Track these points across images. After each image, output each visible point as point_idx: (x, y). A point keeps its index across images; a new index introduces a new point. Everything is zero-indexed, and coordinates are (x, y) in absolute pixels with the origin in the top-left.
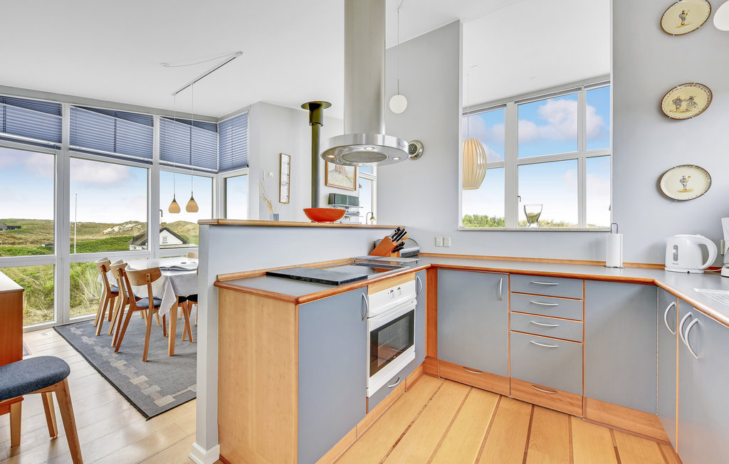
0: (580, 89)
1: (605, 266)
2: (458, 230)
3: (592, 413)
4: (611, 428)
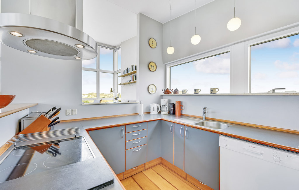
1: (139, 115)
2: (82, 105)
3: (147, 167)
4: (151, 168)
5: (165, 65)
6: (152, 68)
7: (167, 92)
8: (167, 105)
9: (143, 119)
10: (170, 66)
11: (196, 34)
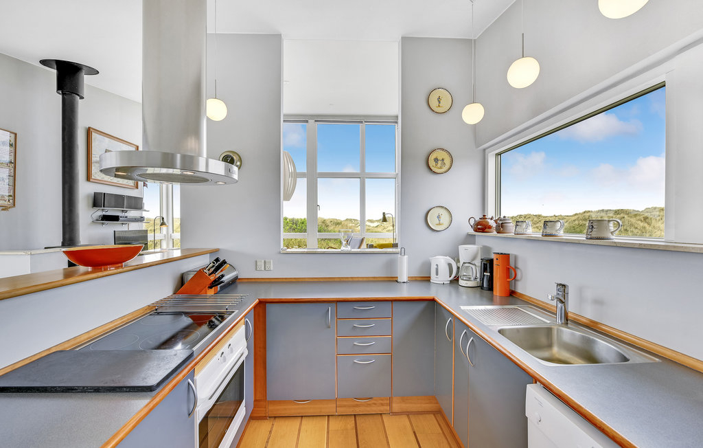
0: (362, 122)
1: (397, 281)
2: (280, 253)
3: (396, 407)
4: (408, 414)
5: (484, 150)
6: (439, 165)
7: (481, 227)
8: (478, 262)
9: (405, 292)
10: (497, 151)
11: (523, 57)
